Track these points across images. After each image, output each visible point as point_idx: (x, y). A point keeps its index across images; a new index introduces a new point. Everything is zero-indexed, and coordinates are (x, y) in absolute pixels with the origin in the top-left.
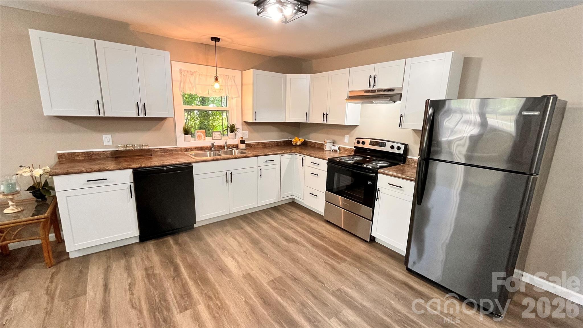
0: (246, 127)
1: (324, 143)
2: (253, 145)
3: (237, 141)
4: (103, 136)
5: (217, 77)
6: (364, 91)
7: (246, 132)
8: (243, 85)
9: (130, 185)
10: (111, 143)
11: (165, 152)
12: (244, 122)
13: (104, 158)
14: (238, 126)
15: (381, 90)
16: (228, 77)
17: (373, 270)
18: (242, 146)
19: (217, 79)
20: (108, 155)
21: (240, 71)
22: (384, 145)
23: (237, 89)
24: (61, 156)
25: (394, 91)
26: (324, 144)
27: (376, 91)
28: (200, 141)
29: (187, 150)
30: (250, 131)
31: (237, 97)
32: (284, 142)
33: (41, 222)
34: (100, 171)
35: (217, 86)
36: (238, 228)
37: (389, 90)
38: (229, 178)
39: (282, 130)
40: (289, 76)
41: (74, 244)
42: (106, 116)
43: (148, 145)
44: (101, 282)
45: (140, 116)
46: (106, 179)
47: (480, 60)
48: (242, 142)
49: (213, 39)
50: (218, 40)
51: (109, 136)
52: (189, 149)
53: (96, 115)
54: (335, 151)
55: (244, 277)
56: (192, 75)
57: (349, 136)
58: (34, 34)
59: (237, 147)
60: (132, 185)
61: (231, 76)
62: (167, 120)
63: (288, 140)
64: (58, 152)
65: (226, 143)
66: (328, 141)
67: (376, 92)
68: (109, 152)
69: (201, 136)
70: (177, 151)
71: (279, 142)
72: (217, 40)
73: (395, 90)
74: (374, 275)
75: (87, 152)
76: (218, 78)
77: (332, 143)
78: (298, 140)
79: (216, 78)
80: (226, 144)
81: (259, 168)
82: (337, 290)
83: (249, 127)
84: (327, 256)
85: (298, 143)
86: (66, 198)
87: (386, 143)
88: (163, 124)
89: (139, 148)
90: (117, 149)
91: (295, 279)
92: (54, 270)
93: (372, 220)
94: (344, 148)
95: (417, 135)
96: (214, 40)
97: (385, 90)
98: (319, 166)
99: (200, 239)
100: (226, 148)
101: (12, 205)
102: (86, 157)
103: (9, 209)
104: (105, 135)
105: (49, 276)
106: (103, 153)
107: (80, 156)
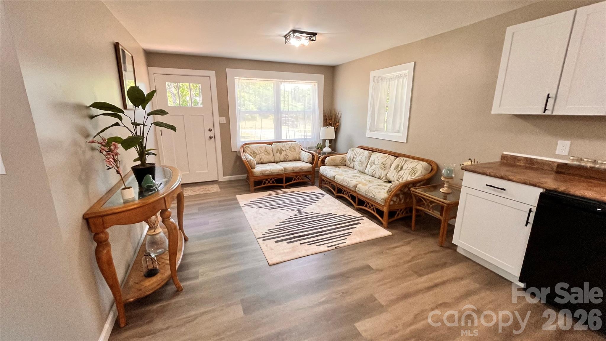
4: (560, 142)
9: (531, 209)
10: (566, 153)
13: (546, 170)
24: (504, 157)
34: (502, 178)
51: (567, 143)
53: (540, 113)
60: (534, 209)
64: (505, 153)
86: (467, 196)
101: (446, 187)
102: (527, 163)
103: (444, 189)
104: (562, 141)
105: (431, 250)
106: (549, 164)
107: (521, 162)
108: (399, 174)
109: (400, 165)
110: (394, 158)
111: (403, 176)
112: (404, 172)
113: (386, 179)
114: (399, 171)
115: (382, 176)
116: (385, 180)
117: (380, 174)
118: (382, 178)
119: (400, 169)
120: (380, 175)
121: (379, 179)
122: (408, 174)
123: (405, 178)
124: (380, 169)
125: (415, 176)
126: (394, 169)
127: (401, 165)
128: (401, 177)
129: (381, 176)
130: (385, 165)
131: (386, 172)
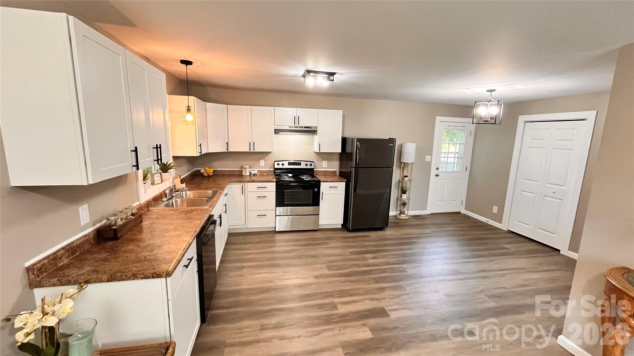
4: (80, 209)
5: (189, 107)
12: (172, 157)
15: (302, 127)
19: (189, 110)
22: (300, 164)
29: (148, 205)
35: (189, 117)
37: (308, 127)
49: (183, 61)
50: (189, 64)
51: (86, 207)
54: (254, 175)
57: (264, 161)
67: (299, 127)
70: (143, 209)
72: (187, 64)
87: (301, 163)
95: (319, 156)
96: (185, 63)
97: (305, 127)
98: (266, 189)
104: (82, 207)
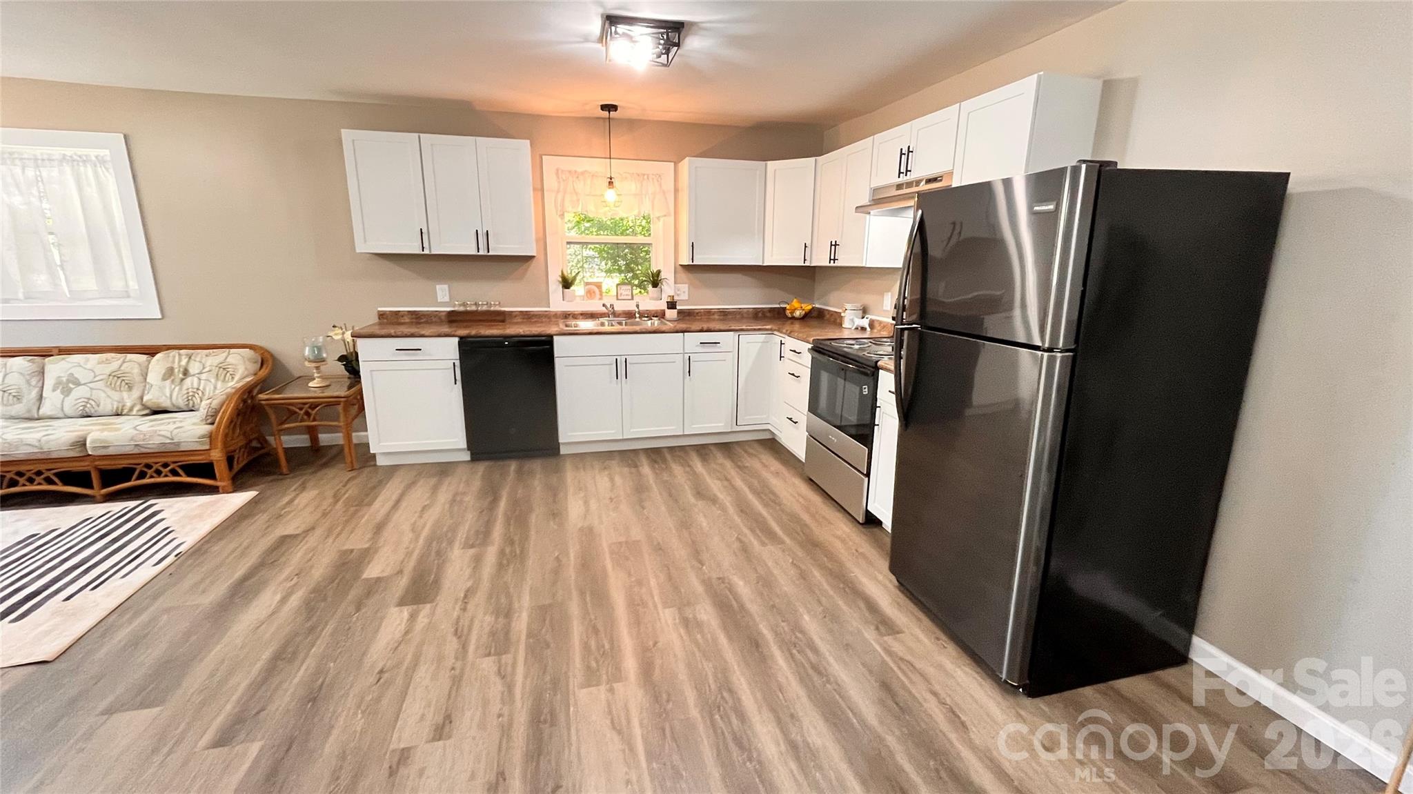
0: (683, 275)
1: (840, 311)
2: (697, 313)
3: (662, 305)
4: (438, 287)
5: (611, 179)
6: (895, 187)
7: (684, 288)
8: (678, 190)
9: (454, 363)
10: (447, 299)
11: (528, 317)
12: (680, 267)
13: (436, 322)
14: (668, 275)
15: (922, 181)
16: (646, 177)
17: (822, 567)
18: (672, 314)
19: (611, 183)
20: (443, 318)
21: (673, 163)
23: (666, 199)
24: (382, 315)
25: (941, 180)
26: (840, 313)
27: (914, 183)
28: (591, 301)
29: (566, 316)
30: (691, 285)
31: (665, 216)
32: (772, 310)
33: (340, 402)
34: (412, 336)
35: (610, 195)
36: (629, 466)
37: (934, 180)
38: (621, 369)
39: (769, 285)
40: (772, 165)
41: (380, 442)
42: (433, 253)
43: (500, 303)
44: (394, 497)
45: (481, 253)
46: (420, 350)
47: (1134, 82)
48: (672, 305)
49: (604, 107)
50: (614, 109)
51: (446, 287)
52: (569, 315)
53: (418, 251)
54: (863, 329)
55: (581, 530)
56: (578, 177)
57: (891, 295)
58: (347, 135)
59: (661, 315)
60: (458, 363)
61: (653, 175)
62: (534, 261)
63: (778, 306)
64: (380, 309)
65: (638, 306)
66: (848, 306)
67: (914, 185)
68: (444, 314)
69: (594, 292)
70: (549, 318)
71: (759, 310)
72: (611, 109)
73: (944, 179)
74: (817, 574)
75: (415, 311)
76: (613, 180)
77: (861, 312)
78: (798, 307)
79: (609, 180)
80: (638, 308)
81: (687, 357)
82: (719, 579)
83: (691, 276)
84: (752, 531)
85: (798, 314)
86: (371, 375)
88: (526, 270)
89: (485, 308)
90: (452, 309)
91: (659, 549)
92: (354, 474)
93: (868, 475)
94: (880, 323)
96: (607, 109)
97: (928, 181)
98: (800, 358)
99: (558, 470)
100: (637, 315)
101: (318, 377)
102: (413, 319)
103: (315, 381)
104: (440, 286)
105: (346, 480)
106: (436, 314)
107: (405, 317)
108: (185, 387)
109: (176, 365)
110: (144, 357)
111: (201, 388)
112: (200, 379)
113: (145, 407)
114: (182, 380)
115: (129, 404)
116: (144, 412)
117: (119, 402)
118: (131, 409)
119: (181, 376)
120: (120, 405)
121: (118, 415)
122: (213, 380)
123: (207, 389)
124: (111, 393)
125: (236, 378)
126: (164, 379)
127: (180, 366)
128: (195, 390)
129: (123, 406)
130: (124, 378)
131: (136, 393)
